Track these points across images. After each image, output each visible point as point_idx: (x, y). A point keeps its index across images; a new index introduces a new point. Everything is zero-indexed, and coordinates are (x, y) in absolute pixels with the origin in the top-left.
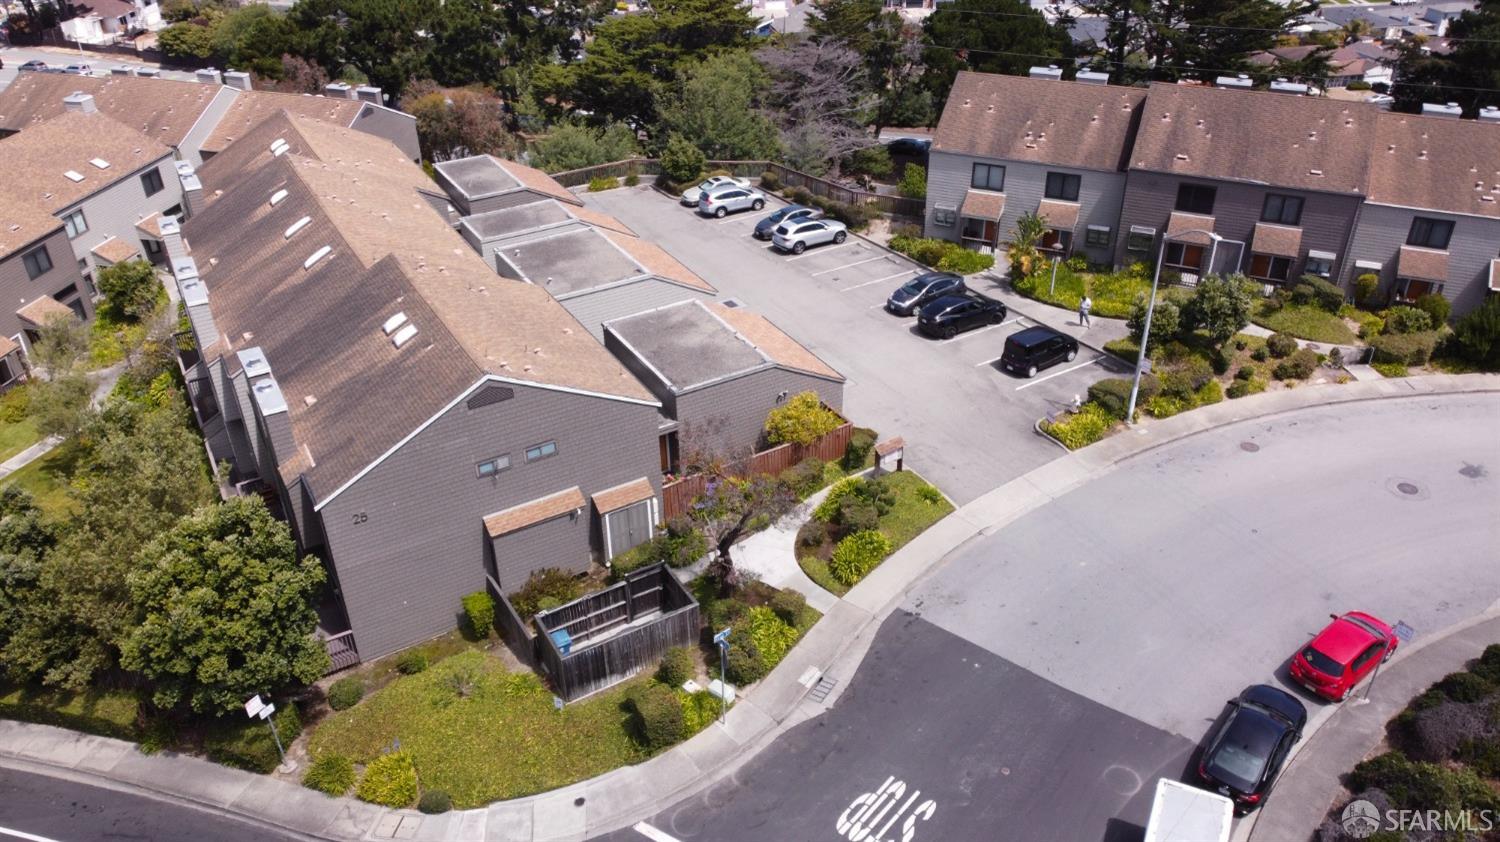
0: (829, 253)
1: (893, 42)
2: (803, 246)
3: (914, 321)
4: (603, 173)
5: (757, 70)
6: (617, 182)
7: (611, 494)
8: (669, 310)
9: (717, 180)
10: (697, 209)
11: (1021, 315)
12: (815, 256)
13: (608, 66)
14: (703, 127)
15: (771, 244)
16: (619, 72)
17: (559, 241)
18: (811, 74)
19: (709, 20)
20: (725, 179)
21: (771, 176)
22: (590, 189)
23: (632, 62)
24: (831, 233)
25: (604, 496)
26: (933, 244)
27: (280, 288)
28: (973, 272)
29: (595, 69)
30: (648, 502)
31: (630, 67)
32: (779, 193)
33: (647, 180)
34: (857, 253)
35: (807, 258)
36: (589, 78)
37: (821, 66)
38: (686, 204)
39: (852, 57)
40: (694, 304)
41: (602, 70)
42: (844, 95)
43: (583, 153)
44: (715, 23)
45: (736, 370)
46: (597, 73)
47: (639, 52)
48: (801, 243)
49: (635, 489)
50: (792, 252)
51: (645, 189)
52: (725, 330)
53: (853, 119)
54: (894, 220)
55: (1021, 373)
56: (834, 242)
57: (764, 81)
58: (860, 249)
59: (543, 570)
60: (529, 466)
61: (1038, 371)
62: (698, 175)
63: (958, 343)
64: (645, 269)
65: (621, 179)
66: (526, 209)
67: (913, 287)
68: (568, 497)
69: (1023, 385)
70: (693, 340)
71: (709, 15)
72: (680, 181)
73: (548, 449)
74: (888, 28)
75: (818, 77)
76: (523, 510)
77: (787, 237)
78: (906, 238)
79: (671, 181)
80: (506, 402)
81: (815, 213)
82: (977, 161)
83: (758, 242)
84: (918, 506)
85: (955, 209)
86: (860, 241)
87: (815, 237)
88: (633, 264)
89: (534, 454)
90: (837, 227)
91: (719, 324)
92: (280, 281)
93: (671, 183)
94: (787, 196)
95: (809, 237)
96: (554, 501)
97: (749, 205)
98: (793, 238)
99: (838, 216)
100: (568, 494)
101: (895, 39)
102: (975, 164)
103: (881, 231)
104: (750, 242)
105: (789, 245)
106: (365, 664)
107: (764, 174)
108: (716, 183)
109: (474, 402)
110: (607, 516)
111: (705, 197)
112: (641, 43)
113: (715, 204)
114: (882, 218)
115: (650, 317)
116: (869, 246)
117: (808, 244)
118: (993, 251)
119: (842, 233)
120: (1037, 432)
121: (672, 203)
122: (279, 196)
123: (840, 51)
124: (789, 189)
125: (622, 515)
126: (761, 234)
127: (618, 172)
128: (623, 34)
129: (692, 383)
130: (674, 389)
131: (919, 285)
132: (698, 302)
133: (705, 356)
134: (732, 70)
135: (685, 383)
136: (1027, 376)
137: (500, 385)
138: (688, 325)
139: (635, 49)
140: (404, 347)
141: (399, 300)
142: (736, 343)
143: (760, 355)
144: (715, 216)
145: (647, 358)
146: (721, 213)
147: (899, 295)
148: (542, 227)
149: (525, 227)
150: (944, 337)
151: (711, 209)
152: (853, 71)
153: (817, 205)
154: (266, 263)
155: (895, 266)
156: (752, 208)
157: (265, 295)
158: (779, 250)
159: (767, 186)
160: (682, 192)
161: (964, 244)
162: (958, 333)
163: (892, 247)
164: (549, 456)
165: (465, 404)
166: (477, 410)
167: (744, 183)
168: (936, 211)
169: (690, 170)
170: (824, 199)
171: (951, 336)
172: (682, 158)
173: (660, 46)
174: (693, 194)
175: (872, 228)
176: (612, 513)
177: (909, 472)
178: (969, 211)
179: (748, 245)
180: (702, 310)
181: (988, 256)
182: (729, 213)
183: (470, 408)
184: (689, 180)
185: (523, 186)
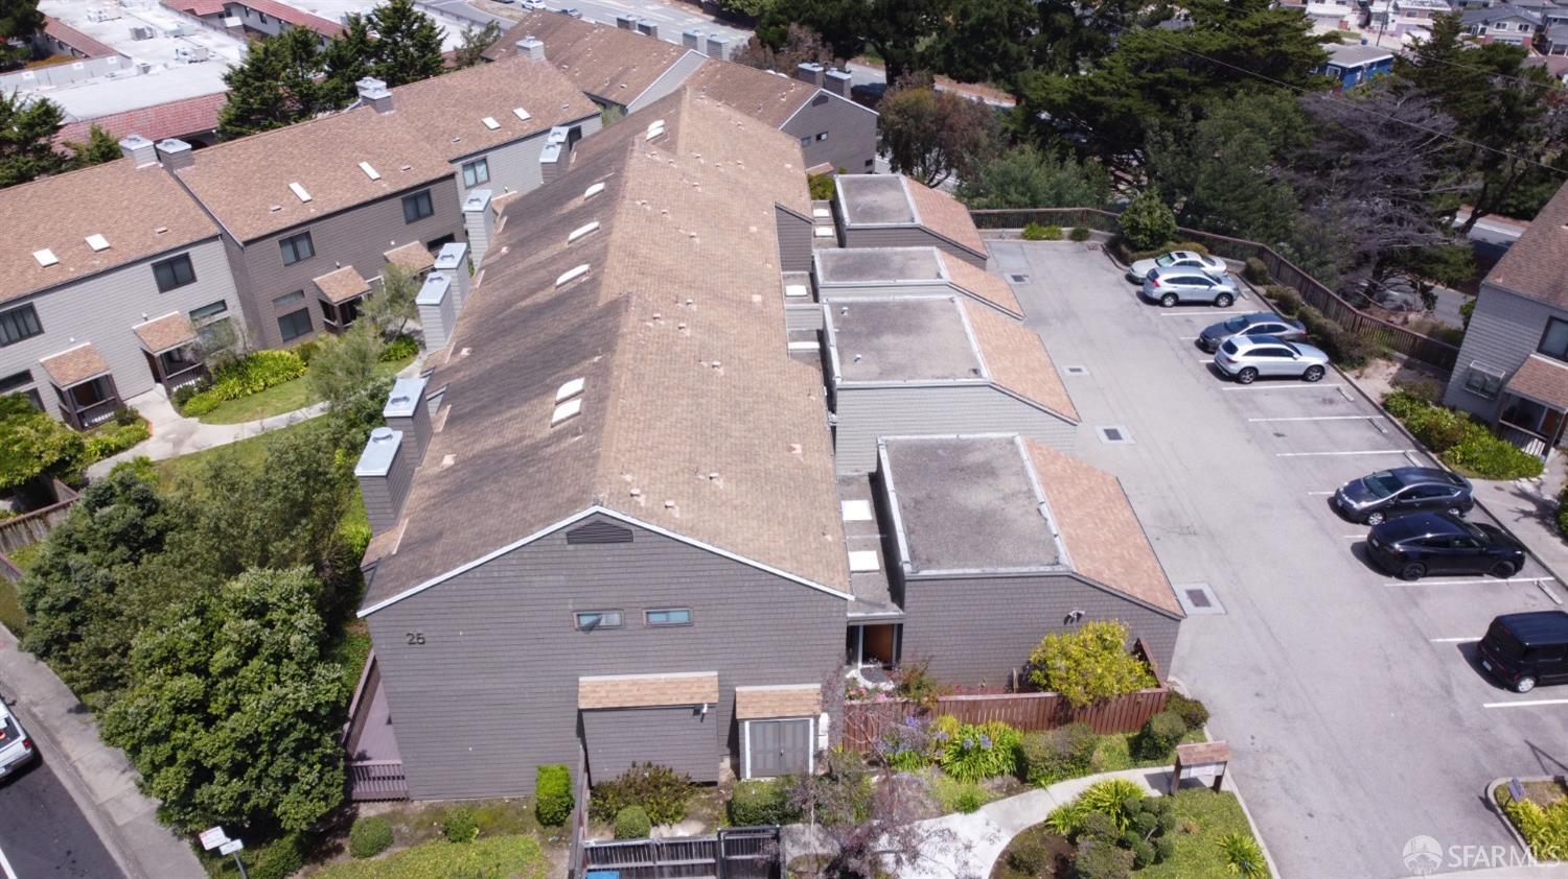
0: (1289, 392)
1: (1526, 109)
2: (1255, 375)
3: (1362, 533)
4: (1046, 220)
5: (1299, 120)
6: (1060, 233)
7: (764, 695)
8: (974, 442)
9: (1181, 255)
10: (1140, 288)
11: (1552, 574)
12: (1267, 393)
13: (1107, 86)
14: (1194, 181)
15: (1211, 359)
16: (1122, 95)
17: (905, 306)
18: (1370, 135)
19: (1253, 47)
20: (1192, 257)
21: (1257, 264)
22: (1024, 236)
23: (1140, 87)
24: (1300, 365)
25: (751, 695)
26: (1448, 420)
27: (524, 304)
28: (1499, 477)
29: (1092, 89)
30: (812, 721)
31: (1135, 92)
32: (1262, 290)
33: (1100, 238)
34: (1331, 402)
35: (1253, 392)
36: (1083, 98)
37: (1392, 129)
38: (1132, 279)
39: (1444, 121)
40: (1012, 442)
41: (1099, 91)
42: (1418, 170)
43: (1029, 189)
44: (1261, 51)
45: (1008, 564)
46: (1095, 94)
47: (1150, 76)
48: (1253, 369)
49: (798, 698)
50: (1237, 378)
51: (1093, 248)
52: (1030, 494)
53: (1422, 205)
54: (1407, 365)
55: (1504, 679)
56: (1304, 377)
57: (1303, 137)
58: (1337, 397)
59: (650, 765)
60: (648, 632)
61: (1537, 684)
62: (1161, 245)
63: (1421, 591)
64: (985, 372)
65: (1066, 230)
66: (896, 254)
67: (1383, 480)
68: (698, 684)
69: (1502, 702)
70: (978, 497)
71: (1253, 41)
72: (1135, 248)
73: (679, 617)
74: (1524, 88)
75: (1382, 141)
76: (634, 683)
77: (1233, 357)
78: (1411, 399)
79: (1125, 246)
80: (622, 545)
81: (1291, 330)
82: (1556, 314)
83: (1199, 353)
84: (1216, 868)
85: (1502, 376)
86: (1344, 385)
87: (1277, 366)
88: (974, 359)
89: (656, 618)
90: (1313, 357)
91: (1028, 482)
92: (533, 292)
93: (1124, 248)
94: (1269, 295)
95: (1264, 363)
96: (678, 684)
97: (1212, 298)
98: (1241, 360)
99: (1323, 342)
100: (699, 680)
101: (1531, 103)
102: (1552, 319)
103: (1379, 379)
104: (1187, 349)
105: (1234, 369)
106: (416, 803)
107: (1250, 260)
108: (1178, 260)
109: (577, 535)
110: (747, 724)
111: (1153, 275)
112: (1159, 64)
113: (1164, 287)
114: (1390, 360)
115: (944, 445)
116: (1351, 395)
117: (1262, 372)
118: (1545, 452)
119: (1320, 369)
120: (1486, 802)
121: (1118, 273)
122: (595, 189)
123: (1426, 112)
124: (1278, 287)
125: (770, 727)
126: (1205, 344)
127: (1065, 220)
128: (1141, 51)
129: (939, 565)
130: (907, 568)
131: (1392, 481)
132: (1019, 440)
133: (982, 528)
134: (1262, 117)
135: (929, 563)
136: (1514, 689)
137: (615, 522)
138: (986, 472)
139: (1149, 71)
140: (558, 427)
141: (596, 359)
142: (1034, 519)
143: (1056, 550)
144: (1160, 303)
145: (903, 508)
146: (1169, 302)
147: (1354, 489)
148: (900, 281)
149: (881, 277)
150: (1401, 576)
151: (1156, 293)
152: (1440, 140)
153: (1304, 319)
154: (533, 269)
155: (1379, 438)
156: (1215, 303)
157: (510, 307)
158: (1219, 372)
159: (1250, 276)
160: (1133, 261)
161: (1501, 432)
162: (1425, 575)
163: (1386, 406)
164: (678, 625)
165: (564, 536)
166: (580, 547)
167: (1219, 266)
168: (1471, 373)
169: (1151, 237)
170: (1314, 313)
171: (1414, 577)
172: (1144, 220)
173: (1180, 73)
174: (1142, 268)
175: (1368, 371)
176: (754, 722)
177: (1232, 796)
178: (1519, 386)
179: (1182, 353)
180: (1017, 454)
181: (1533, 459)
182: (1179, 303)
183: (570, 542)
184: (1147, 249)
185: (918, 221)
